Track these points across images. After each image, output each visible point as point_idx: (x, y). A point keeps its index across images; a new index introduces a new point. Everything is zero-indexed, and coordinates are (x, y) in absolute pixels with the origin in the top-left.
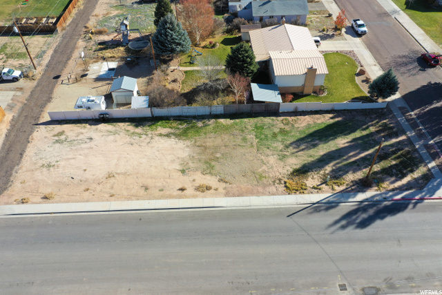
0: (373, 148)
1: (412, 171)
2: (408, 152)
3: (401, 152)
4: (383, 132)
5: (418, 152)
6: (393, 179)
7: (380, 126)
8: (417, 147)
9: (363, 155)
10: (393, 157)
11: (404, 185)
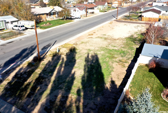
0: (54, 81)
1: (9, 83)
2: (20, 97)
3: (28, 92)
4: (61, 101)
5: (10, 103)
6: (22, 71)
7: (71, 106)
8: (14, 108)
9: (55, 73)
10: (32, 84)
11: (12, 72)
